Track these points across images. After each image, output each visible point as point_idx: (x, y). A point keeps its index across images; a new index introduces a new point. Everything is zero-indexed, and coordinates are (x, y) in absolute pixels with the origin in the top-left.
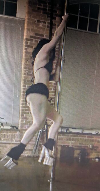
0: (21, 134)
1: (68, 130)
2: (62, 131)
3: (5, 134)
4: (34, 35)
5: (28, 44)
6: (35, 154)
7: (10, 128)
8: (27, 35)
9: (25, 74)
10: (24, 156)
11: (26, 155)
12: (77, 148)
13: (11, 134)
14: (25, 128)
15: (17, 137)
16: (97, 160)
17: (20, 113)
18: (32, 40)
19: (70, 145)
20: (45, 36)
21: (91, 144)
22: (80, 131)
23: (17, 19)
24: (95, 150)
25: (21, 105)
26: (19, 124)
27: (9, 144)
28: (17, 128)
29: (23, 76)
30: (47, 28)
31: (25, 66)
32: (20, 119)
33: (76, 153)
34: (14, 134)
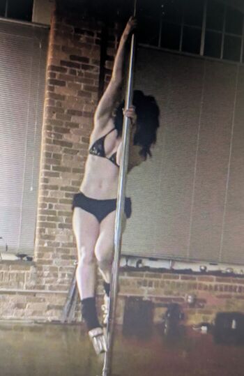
0: (38, 272)
1: (140, 262)
2: (127, 265)
3: (4, 272)
4: (69, 60)
5: (56, 78)
6: (68, 316)
7: (14, 258)
8: (53, 60)
9: (48, 141)
10: (45, 321)
11: (50, 319)
12: (159, 302)
13: (16, 271)
14: (47, 259)
15: (29, 278)
16: (204, 329)
17: (38, 224)
18: (65, 70)
19: (146, 297)
20: (91, 61)
21: (189, 294)
22: (166, 265)
23: (34, 25)
24: (200, 307)
25: (39, 209)
26: (33, 251)
27: (13, 293)
28: (30, 259)
29: (43, 145)
30: (95, 44)
31: (49, 124)
32: (37, 240)
33: (159, 315)
34: (23, 272)
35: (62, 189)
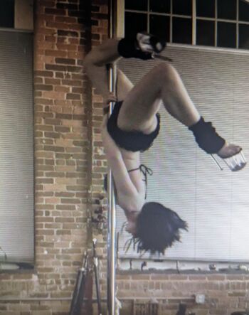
0: (41, 280)
1: (144, 264)
2: (131, 268)
4: (54, 63)
5: (43, 83)
9: (39, 147)
13: (19, 280)
14: (47, 267)
15: (32, 286)
17: (36, 232)
18: (51, 74)
20: (76, 62)
23: (16, 31)
25: (36, 216)
27: (17, 302)
30: (79, 45)
31: (39, 130)
34: (24, 281)
35: (58, 195)
